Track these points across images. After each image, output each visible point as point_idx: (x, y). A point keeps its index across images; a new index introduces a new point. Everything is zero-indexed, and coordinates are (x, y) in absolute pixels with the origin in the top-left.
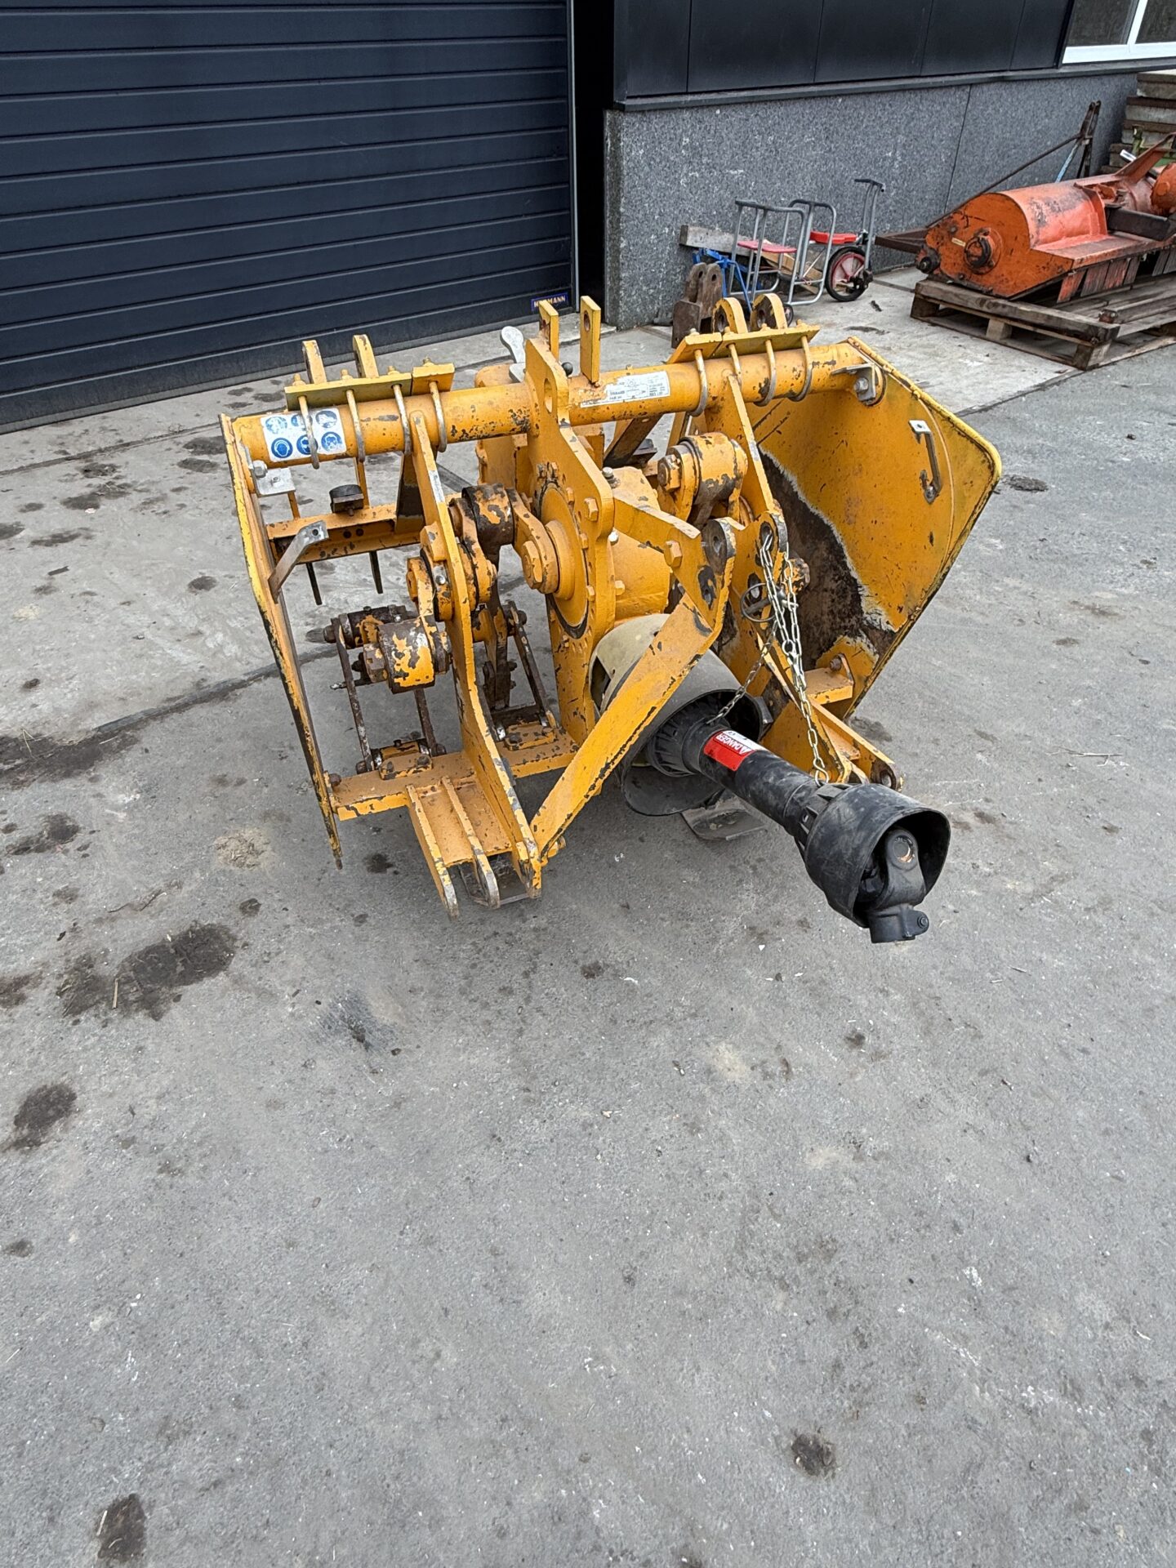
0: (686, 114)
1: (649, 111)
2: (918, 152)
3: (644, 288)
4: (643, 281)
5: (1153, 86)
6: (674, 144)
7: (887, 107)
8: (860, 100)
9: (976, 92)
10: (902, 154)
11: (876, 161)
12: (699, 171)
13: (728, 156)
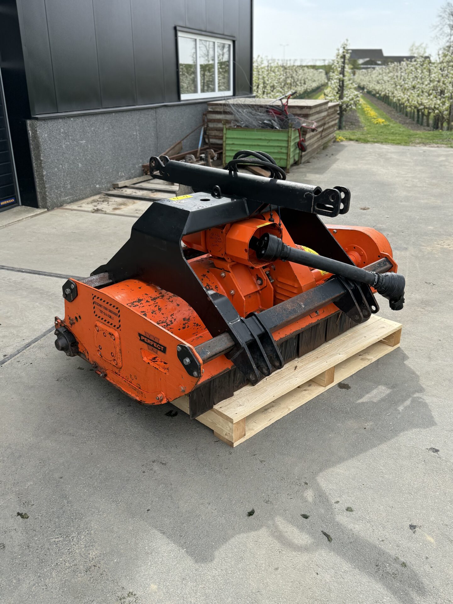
0: (61, 120)
1: (47, 119)
2: (144, 132)
3: (56, 191)
4: (55, 188)
5: (214, 107)
6: (58, 132)
7: (130, 116)
8: (120, 114)
9: (158, 110)
10: (139, 133)
11: (131, 136)
12: (69, 142)
13: (78, 137)
